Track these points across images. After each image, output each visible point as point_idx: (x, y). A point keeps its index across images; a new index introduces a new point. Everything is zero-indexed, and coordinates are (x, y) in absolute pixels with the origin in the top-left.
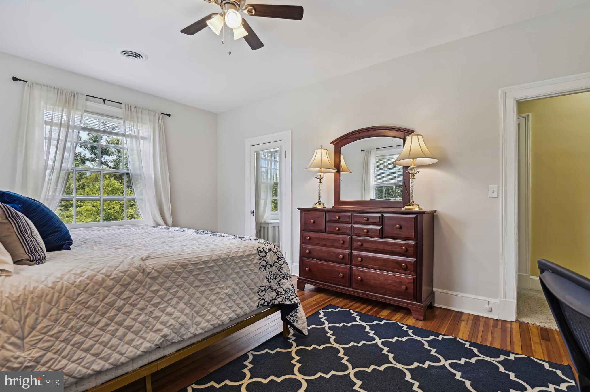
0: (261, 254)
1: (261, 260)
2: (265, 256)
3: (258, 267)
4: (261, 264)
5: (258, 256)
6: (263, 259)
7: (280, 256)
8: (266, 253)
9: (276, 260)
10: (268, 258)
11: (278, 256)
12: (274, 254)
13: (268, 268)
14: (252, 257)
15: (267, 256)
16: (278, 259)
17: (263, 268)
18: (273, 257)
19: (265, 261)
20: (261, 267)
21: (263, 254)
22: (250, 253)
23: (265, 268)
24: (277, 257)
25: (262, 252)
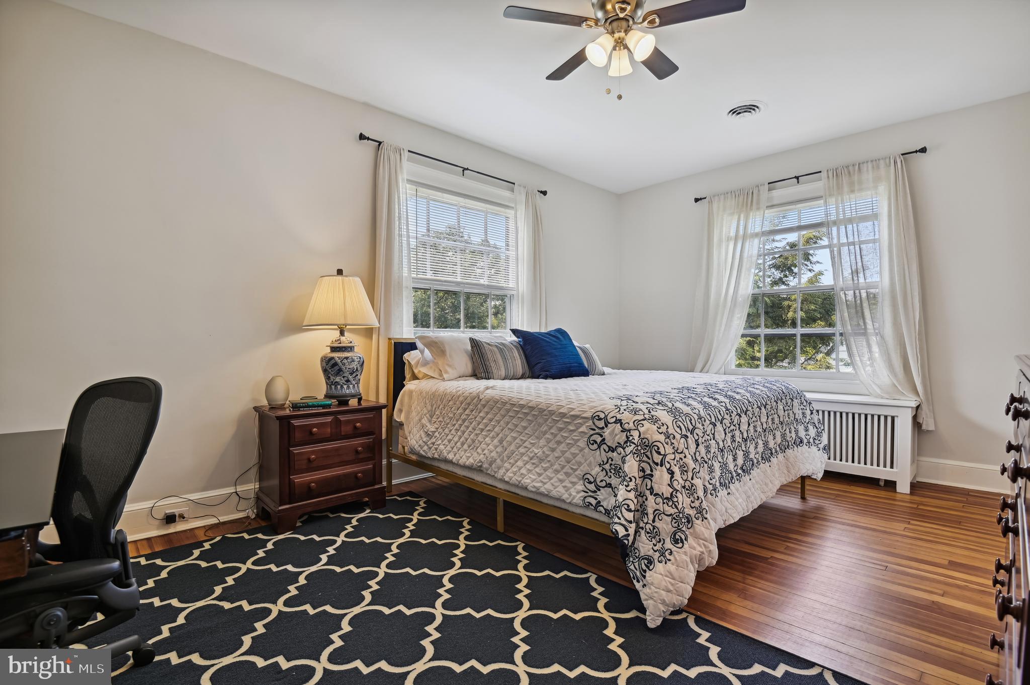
0: (597, 423)
1: (594, 432)
2: (603, 428)
3: (586, 439)
4: (593, 438)
5: (590, 423)
6: (597, 431)
7: (633, 439)
8: (607, 424)
9: (622, 443)
10: (607, 432)
11: (628, 437)
12: (622, 431)
13: (605, 450)
14: (580, 421)
15: (605, 428)
16: (626, 442)
17: (595, 446)
18: (616, 435)
19: (601, 436)
20: (592, 442)
21: (601, 424)
22: (578, 413)
23: (599, 447)
24: (624, 438)
25: (600, 419)
